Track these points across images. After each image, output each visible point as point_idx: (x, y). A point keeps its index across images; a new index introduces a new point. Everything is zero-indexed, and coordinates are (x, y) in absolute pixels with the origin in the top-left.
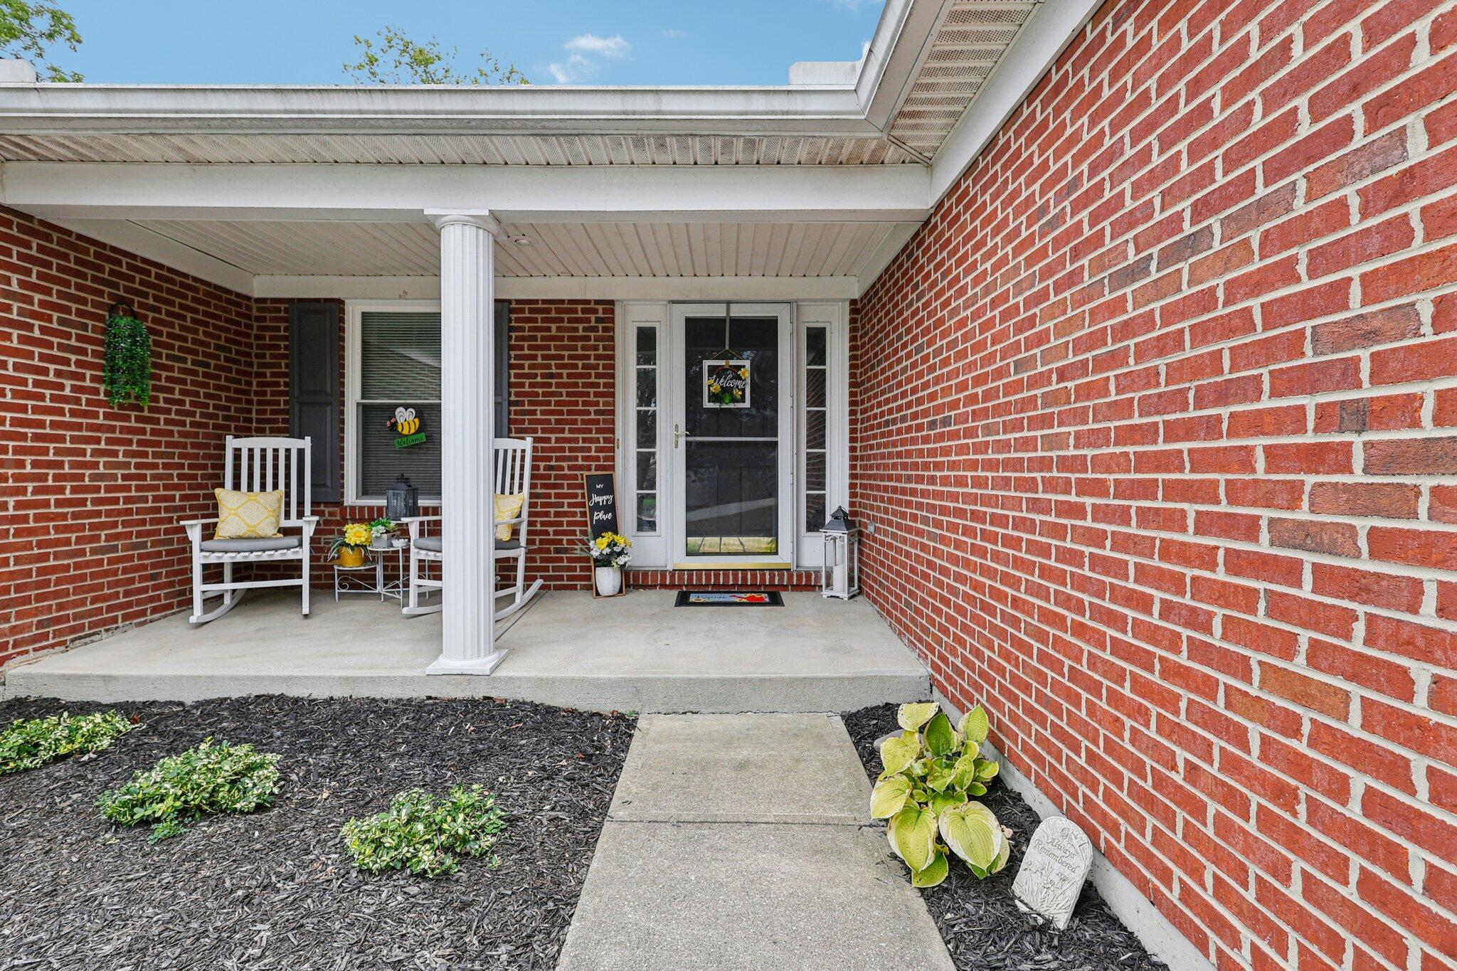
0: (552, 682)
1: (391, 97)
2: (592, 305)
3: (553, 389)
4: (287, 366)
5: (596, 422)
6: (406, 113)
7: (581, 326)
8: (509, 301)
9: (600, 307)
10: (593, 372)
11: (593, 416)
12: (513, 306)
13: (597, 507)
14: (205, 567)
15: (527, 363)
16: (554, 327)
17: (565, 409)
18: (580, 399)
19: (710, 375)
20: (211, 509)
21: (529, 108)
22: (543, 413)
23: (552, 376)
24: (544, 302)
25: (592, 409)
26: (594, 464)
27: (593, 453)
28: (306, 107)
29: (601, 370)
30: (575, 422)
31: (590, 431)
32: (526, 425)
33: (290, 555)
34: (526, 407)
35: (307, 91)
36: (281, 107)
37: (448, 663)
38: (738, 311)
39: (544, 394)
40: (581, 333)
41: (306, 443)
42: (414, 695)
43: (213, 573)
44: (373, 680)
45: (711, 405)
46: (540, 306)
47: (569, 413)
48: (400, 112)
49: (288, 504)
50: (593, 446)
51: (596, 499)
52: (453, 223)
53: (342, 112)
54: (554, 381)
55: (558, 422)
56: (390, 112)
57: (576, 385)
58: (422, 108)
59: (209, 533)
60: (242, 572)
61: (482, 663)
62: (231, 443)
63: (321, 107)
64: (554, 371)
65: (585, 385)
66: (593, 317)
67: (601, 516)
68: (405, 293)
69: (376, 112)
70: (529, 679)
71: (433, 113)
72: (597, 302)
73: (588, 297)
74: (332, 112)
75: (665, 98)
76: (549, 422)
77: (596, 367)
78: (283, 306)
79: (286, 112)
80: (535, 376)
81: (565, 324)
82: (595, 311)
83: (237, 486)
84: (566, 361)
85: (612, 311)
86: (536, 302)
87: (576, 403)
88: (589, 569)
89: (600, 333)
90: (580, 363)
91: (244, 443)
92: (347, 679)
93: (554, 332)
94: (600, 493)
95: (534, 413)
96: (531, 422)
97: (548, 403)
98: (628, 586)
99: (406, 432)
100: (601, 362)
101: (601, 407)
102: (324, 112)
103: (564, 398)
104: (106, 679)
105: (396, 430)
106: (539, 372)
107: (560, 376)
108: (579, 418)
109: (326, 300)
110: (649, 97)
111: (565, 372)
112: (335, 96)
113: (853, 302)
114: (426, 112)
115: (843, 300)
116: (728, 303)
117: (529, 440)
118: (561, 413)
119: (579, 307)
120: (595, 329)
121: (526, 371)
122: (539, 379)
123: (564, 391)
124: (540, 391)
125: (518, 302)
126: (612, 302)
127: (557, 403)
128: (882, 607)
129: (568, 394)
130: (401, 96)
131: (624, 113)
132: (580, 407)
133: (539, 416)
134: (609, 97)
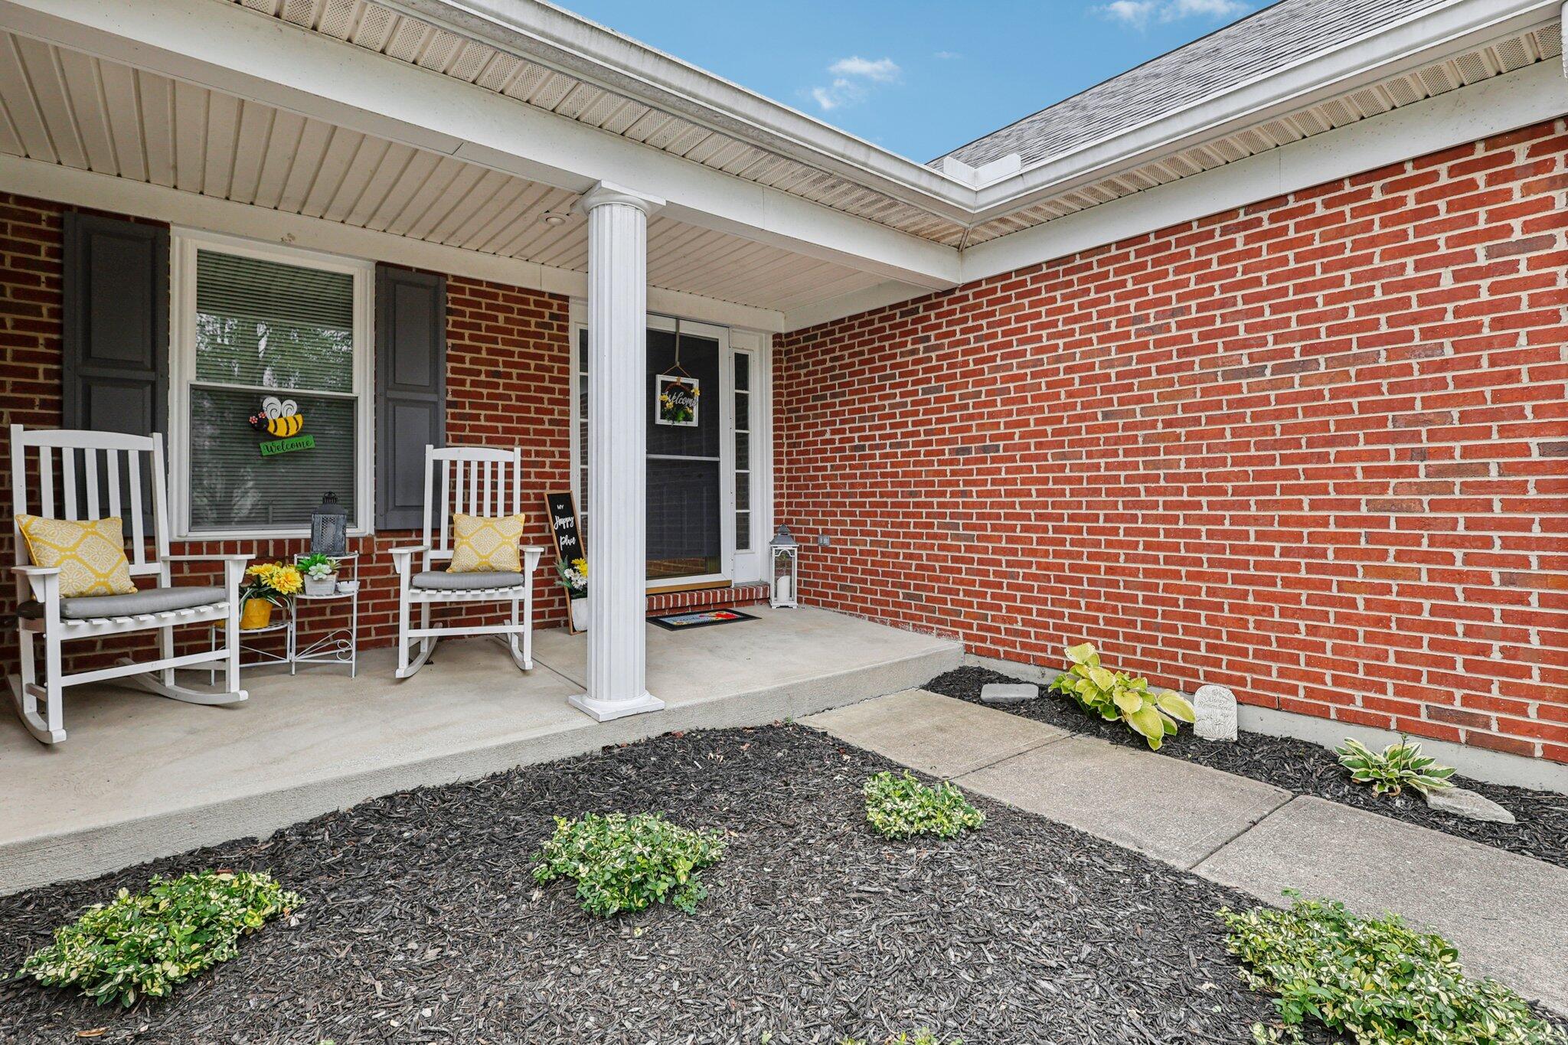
1: (664, 65)
2: (546, 299)
3: (501, 391)
5: (551, 433)
6: (670, 87)
7: (533, 321)
8: (445, 276)
9: (555, 302)
10: (547, 375)
11: (547, 426)
12: (450, 282)
13: (561, 532)
15: (468, 356)
16: (501, 316)
17: (515, 415)
18: (532, 406)
19: (663, 391)
22: (488, 418)
23: (498, 375)
24: (490, 284)
25: (546, 418)
26: (548, 481)
27: (547, 469)
28: (569, 39)
29: (555, 374)
30: (526, 432)
31: (544, 443)
32: (467, 433)
33: (209, 614)
34: (467, 411)
35: (578, 22)
36: (539, 26)
38: (687, 329)
39: (490, 396)
40: (533, 328)
41: (154, 444)
45: (665, 422)
46: (483, 288)
47: (520, 420)
48: (664, 84)
50: (548, 461)
51: (560, 521)
52: (625, 204)
53: (606, 60)
54: (501, 381)
55: (506, 430)
56: (655, 80)
57: (528, 388)
58: (688, 88)
61: (644, 701)
62: (22, 439)
63: (586, 46)
64: (501, 369)
65: (538, 389)
66: (547, 312)
67: (566, 541)
68: (291, 237)
69: (641, 74)
71: (696, 97)
72: (552, 296)
73: (544, 289)
74: (595, 56)
76: (495, 430)
77: (550, 370)
78: (45, 214)
79: (542, 34)
80: (479, 373)
81: (515, 316)
82: (549, 306)
84: (516, 359)
85: (566, 308)
86: (479, 282)
87: (528, 410)
89: (555, 332)
90: (533, 363)
91: (43, 439)
93: (501, 323)
94: (563, 515)
95: (477, 417)
96: (473, 428)
97: (495, 407)
99: (281, 432)
100: (556, 365)
101: (556, 417)
102: (586, 52)
103: (513, 402)
104: (85, 837)
105: (266, 430)
106: (483, 368)
107: (509, 376)
108: (531, 427)
109: (140, 221)
111: (515, 372)
112: (606, 40)
113: (777, 336)
114: (689, 94)
115: (767, 332)
116: (678, 319)
117: (518, 450)
118: (510, 420)
119: (532, 298)
120: (550, 327)
121: (467, 365)
122: (483, 377)
123: (513, 394)
124: (485, 391)
125: (457, 278)
126: (566, 298)
127: (505, 408)
129: (519, 398)
130: (673, 68)
132: (533, 415)
133: (483, 423)
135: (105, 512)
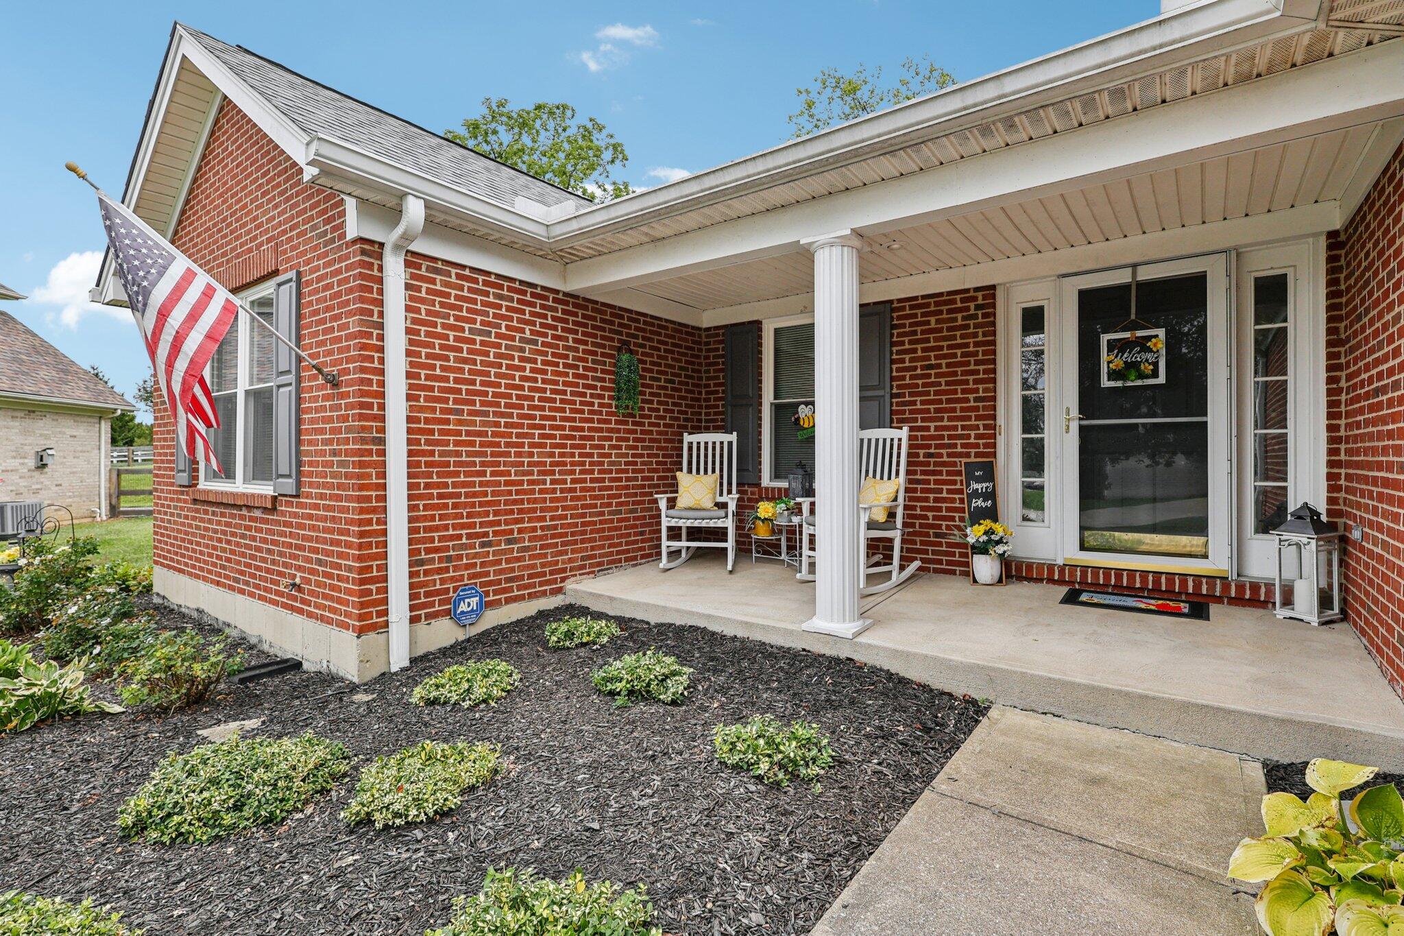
0: (907, 656)
1: (769, 158)
2: (972, 294)
3: (933, 379)
4: (723, 378)
5: (976, 409)
6: (780, 167)
7: (959, 316)
8: (891, 302)
9: (980, 295)
10: (972, 359)
11: (972, 404)
12: (895, 305)
13: (976, 494)
14: (670, 529)
15: (907, 357)
16: (933, 320)
17: (944, 398)
18: (959, 388)
19: (1110, 350)
20: (673, 487)
21: (875, 132)
22: (922, 403)
23: (931, 367)
24: (923, 297)
25: (971, 396)
26: (973, 451)
27: (972, 440)
28: (714, 184)
29: (980, 357)
30: (954, 410)
31: (969, 418)
32: (907, 415)
33: (720, 524)
34: (907, 399)
35: (714, 171)
36: (699, 188)
37: (820, 623)
38: (1145, 274)
39: (924, 385)
40: (960, 322)
41: (733, 437)
42: (793, 645)
43: (674, 533)
44: (764, 627)
45: (1112, 384)
46: (920, 301)
47: (948, 401)
48: (775, 168)
49: (721, 484)
50: (973, 433)
51: (975, 486)
52: (822, 247)
53: (737, 180)
54: (933, 372)
55: (937, 411)
56: (768, 170)
57: (955, 374)
58: (791, 160)
59: (672, 503)
60: (694, 533)
61: (847, 628)
62: (687, 438)
63: (723, 181)
64: (933, 362)
65: (964, 373)
66: (972, 305)
67: (980, 503)
68: (805, 307)
69: (759, 173)
70: (885, 649)
71: (800, 161)
72: (977, 289)
73: (967, 286)
74: (731, 183)
75: (1007, 80)
76: (928, 411)
77: (976, 354)
78: (721, 332)
79: (702, 191)
80: (915, 368)
81: (945, 316)
82: (975, 299)
83: (690, 471)
84: (945, 351)
85: (994, 296)
86: (916, 298)
87: (955, 392)
88: (966, 555)
89: (980, 320)
90: (959, 352)
91: (695, 438)
92: (746, 623)
93: (933, 325)
94: (979, 480)
95: (914, 403)
96: (911, 412)
97: (928, 393)
98: (1009, 576)
99: (806, 426)
100: (980, 349)
101: (981, 394)
102: (725, 184)
103: (943, 387)
105: (799, 424)
106: (919, 364)
107: (939, 366)
108: (958, 406)
109: (750, 323)
110: (991, 85)
111: (944, 362)
112: (731, 170)
113: (1332, 235)
114: (794, 162)
115: (1315, 235)
116: (1134, 266)
117: (906, 429)
118: (940, 402)
119: (958, 297)
120: (975, 317)
121: (907, 364)
122: (919, 371)
123: (943, 380)
124: (920, 382)
125: (899, 301)
126: (993, 287)
127: (936, 393)
128: (1371, 641)
129: (947, 383)
130: (775, 155)
131: (965, 109)
132: (960, 395)
133: (919, 406)
134: (948, 99)
135: (714, 471)
